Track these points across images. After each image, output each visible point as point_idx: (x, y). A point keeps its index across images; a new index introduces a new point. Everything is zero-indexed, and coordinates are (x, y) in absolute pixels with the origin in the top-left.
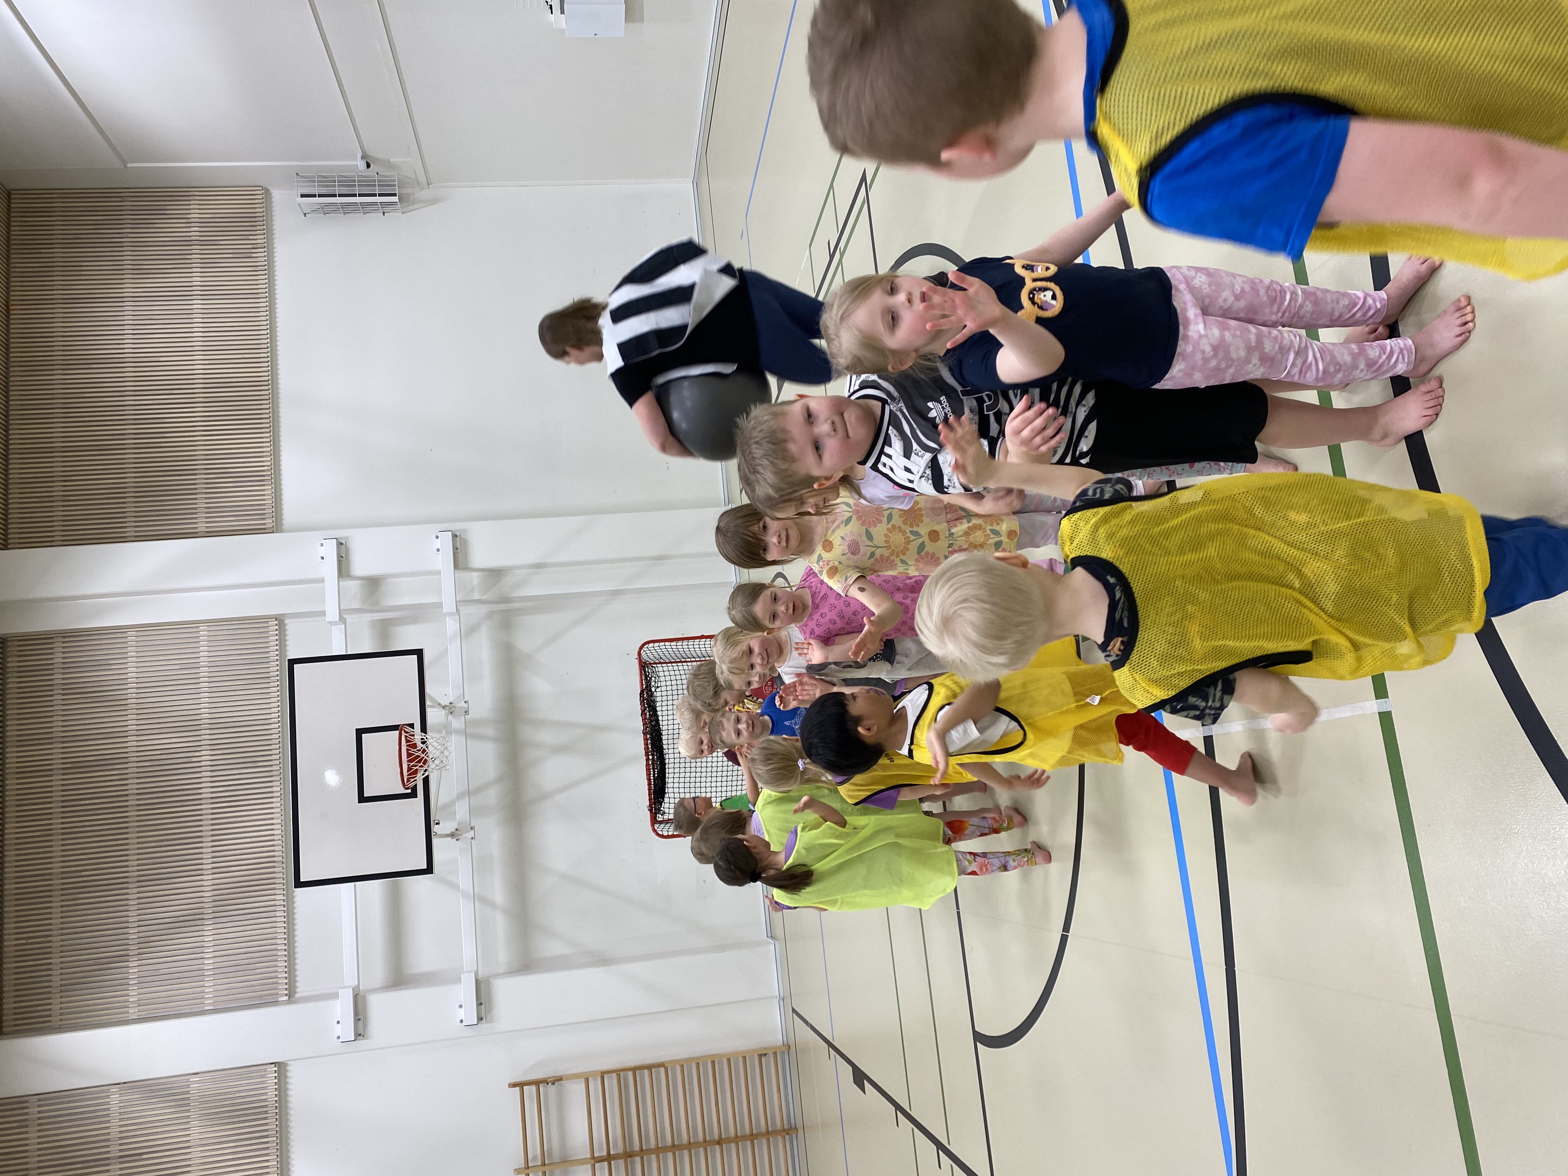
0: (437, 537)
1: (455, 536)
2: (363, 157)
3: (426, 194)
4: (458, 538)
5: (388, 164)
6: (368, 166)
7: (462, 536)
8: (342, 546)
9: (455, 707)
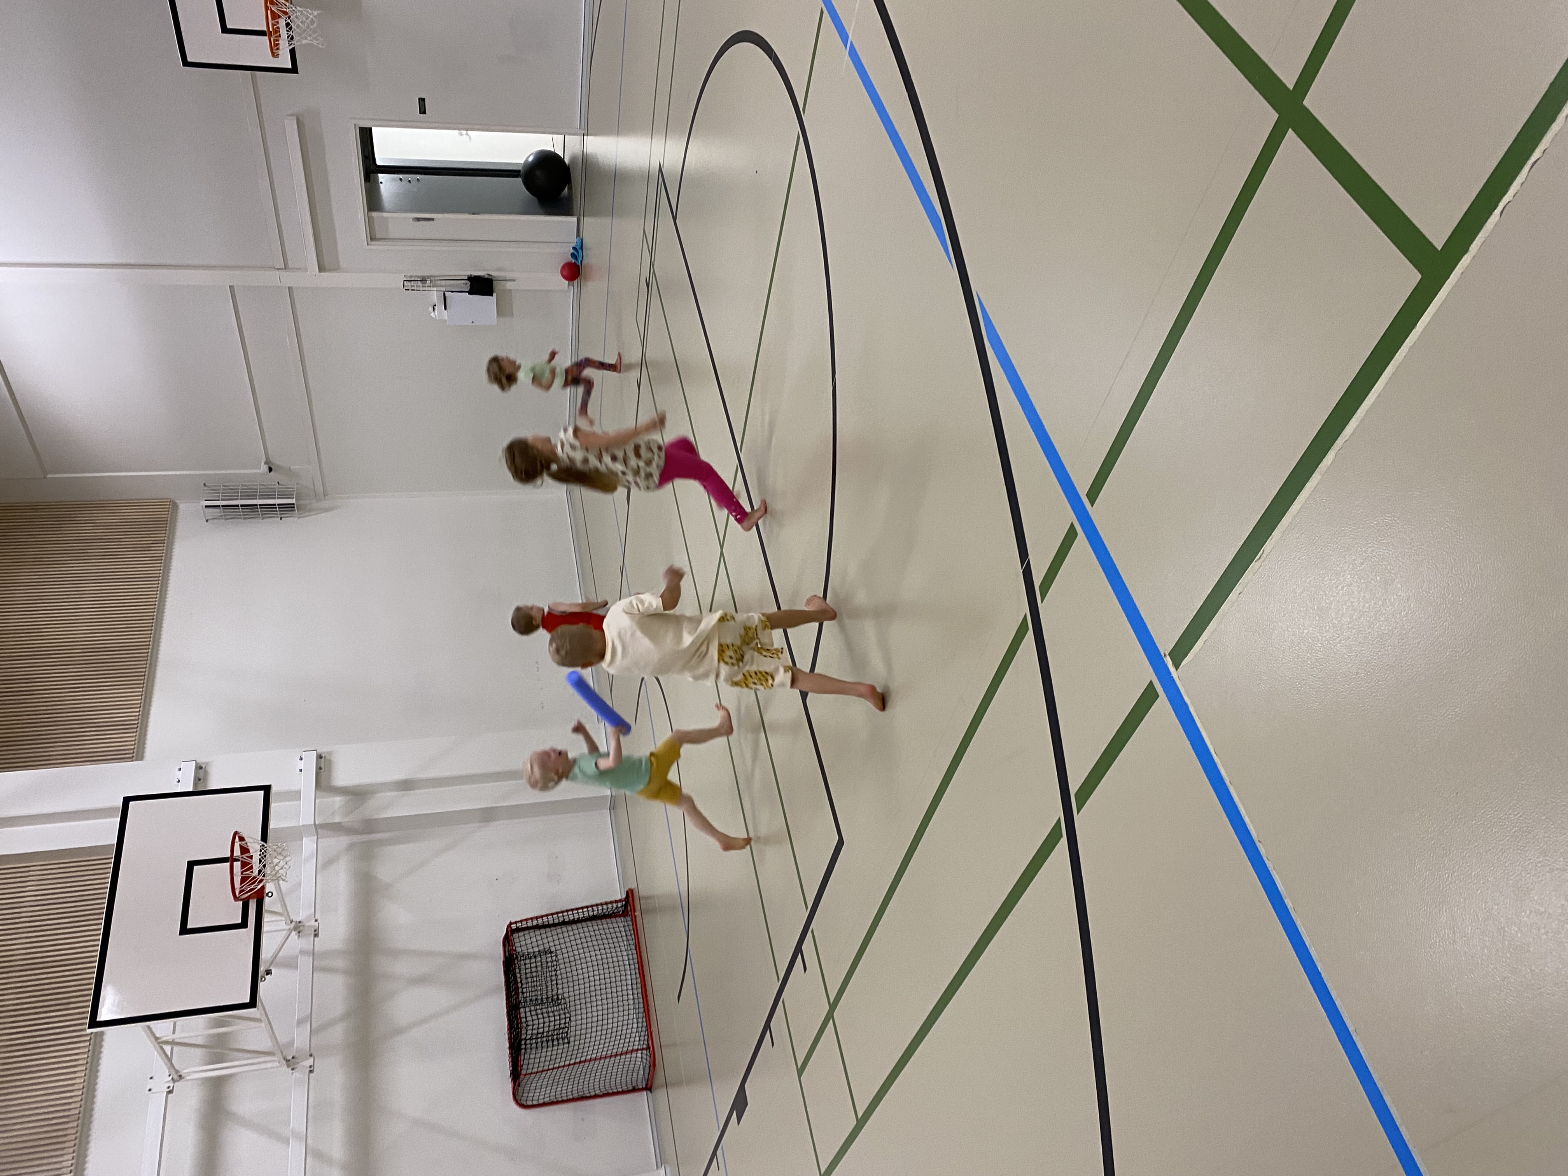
0: (301, 759)
1: (320, 757)
2: (265, 463)
3: (324, 504)
4: (323, 760)
5: (289, 472)
6: (270, 470)
7: (328, 757)
8: (201, 771)
9: (303, 926)
